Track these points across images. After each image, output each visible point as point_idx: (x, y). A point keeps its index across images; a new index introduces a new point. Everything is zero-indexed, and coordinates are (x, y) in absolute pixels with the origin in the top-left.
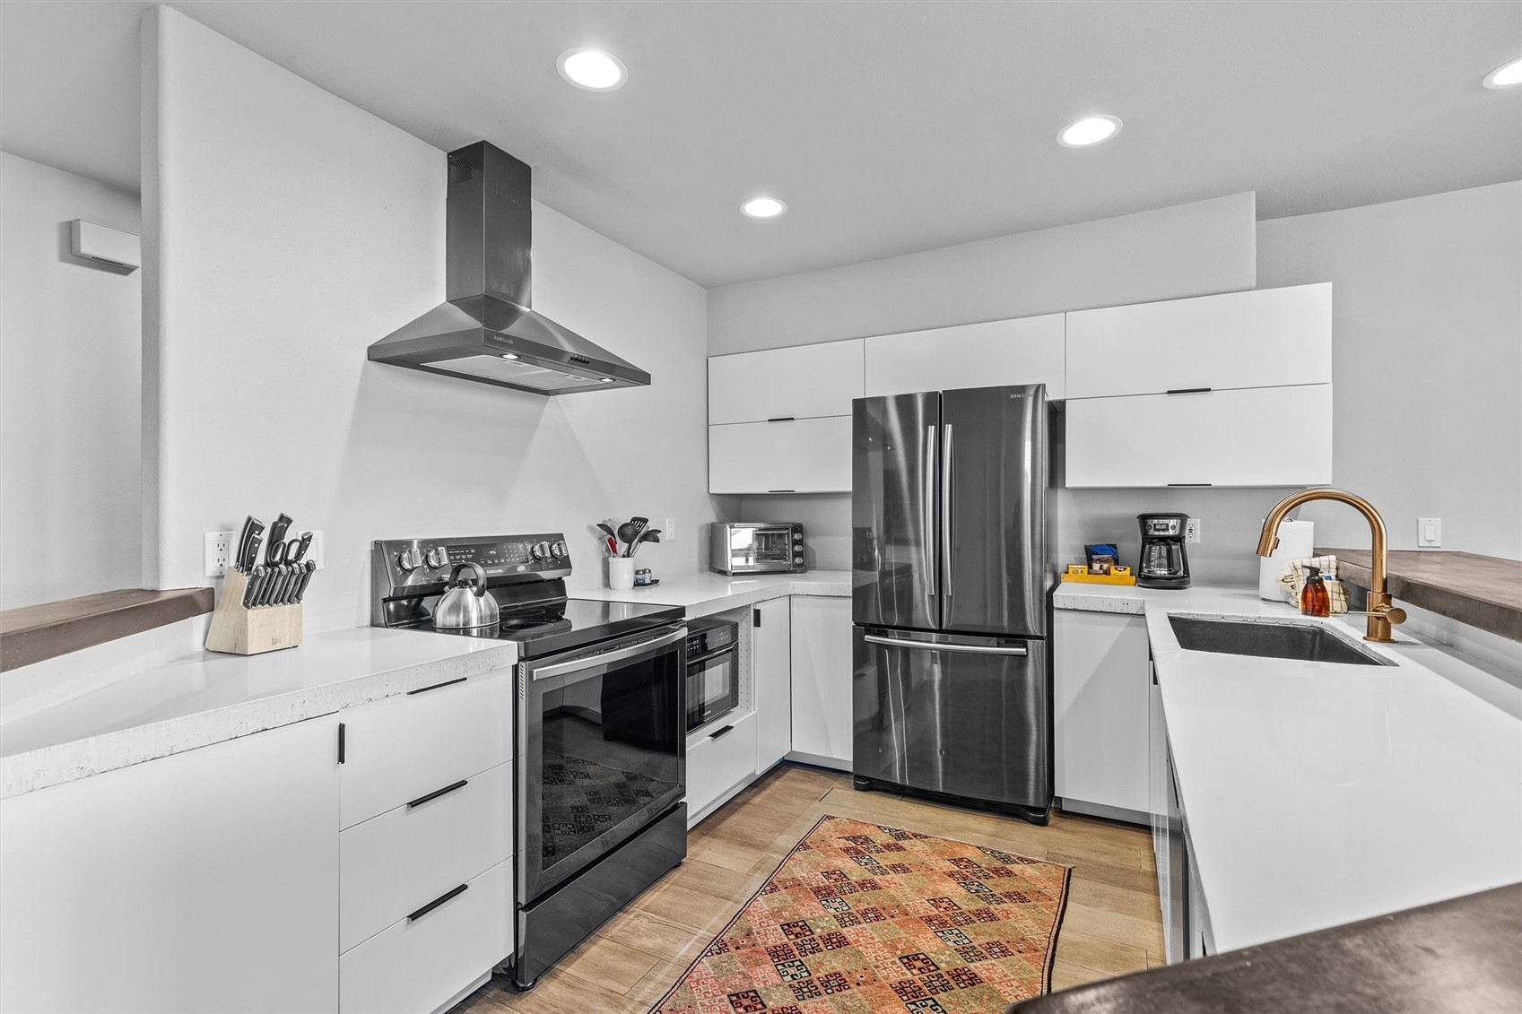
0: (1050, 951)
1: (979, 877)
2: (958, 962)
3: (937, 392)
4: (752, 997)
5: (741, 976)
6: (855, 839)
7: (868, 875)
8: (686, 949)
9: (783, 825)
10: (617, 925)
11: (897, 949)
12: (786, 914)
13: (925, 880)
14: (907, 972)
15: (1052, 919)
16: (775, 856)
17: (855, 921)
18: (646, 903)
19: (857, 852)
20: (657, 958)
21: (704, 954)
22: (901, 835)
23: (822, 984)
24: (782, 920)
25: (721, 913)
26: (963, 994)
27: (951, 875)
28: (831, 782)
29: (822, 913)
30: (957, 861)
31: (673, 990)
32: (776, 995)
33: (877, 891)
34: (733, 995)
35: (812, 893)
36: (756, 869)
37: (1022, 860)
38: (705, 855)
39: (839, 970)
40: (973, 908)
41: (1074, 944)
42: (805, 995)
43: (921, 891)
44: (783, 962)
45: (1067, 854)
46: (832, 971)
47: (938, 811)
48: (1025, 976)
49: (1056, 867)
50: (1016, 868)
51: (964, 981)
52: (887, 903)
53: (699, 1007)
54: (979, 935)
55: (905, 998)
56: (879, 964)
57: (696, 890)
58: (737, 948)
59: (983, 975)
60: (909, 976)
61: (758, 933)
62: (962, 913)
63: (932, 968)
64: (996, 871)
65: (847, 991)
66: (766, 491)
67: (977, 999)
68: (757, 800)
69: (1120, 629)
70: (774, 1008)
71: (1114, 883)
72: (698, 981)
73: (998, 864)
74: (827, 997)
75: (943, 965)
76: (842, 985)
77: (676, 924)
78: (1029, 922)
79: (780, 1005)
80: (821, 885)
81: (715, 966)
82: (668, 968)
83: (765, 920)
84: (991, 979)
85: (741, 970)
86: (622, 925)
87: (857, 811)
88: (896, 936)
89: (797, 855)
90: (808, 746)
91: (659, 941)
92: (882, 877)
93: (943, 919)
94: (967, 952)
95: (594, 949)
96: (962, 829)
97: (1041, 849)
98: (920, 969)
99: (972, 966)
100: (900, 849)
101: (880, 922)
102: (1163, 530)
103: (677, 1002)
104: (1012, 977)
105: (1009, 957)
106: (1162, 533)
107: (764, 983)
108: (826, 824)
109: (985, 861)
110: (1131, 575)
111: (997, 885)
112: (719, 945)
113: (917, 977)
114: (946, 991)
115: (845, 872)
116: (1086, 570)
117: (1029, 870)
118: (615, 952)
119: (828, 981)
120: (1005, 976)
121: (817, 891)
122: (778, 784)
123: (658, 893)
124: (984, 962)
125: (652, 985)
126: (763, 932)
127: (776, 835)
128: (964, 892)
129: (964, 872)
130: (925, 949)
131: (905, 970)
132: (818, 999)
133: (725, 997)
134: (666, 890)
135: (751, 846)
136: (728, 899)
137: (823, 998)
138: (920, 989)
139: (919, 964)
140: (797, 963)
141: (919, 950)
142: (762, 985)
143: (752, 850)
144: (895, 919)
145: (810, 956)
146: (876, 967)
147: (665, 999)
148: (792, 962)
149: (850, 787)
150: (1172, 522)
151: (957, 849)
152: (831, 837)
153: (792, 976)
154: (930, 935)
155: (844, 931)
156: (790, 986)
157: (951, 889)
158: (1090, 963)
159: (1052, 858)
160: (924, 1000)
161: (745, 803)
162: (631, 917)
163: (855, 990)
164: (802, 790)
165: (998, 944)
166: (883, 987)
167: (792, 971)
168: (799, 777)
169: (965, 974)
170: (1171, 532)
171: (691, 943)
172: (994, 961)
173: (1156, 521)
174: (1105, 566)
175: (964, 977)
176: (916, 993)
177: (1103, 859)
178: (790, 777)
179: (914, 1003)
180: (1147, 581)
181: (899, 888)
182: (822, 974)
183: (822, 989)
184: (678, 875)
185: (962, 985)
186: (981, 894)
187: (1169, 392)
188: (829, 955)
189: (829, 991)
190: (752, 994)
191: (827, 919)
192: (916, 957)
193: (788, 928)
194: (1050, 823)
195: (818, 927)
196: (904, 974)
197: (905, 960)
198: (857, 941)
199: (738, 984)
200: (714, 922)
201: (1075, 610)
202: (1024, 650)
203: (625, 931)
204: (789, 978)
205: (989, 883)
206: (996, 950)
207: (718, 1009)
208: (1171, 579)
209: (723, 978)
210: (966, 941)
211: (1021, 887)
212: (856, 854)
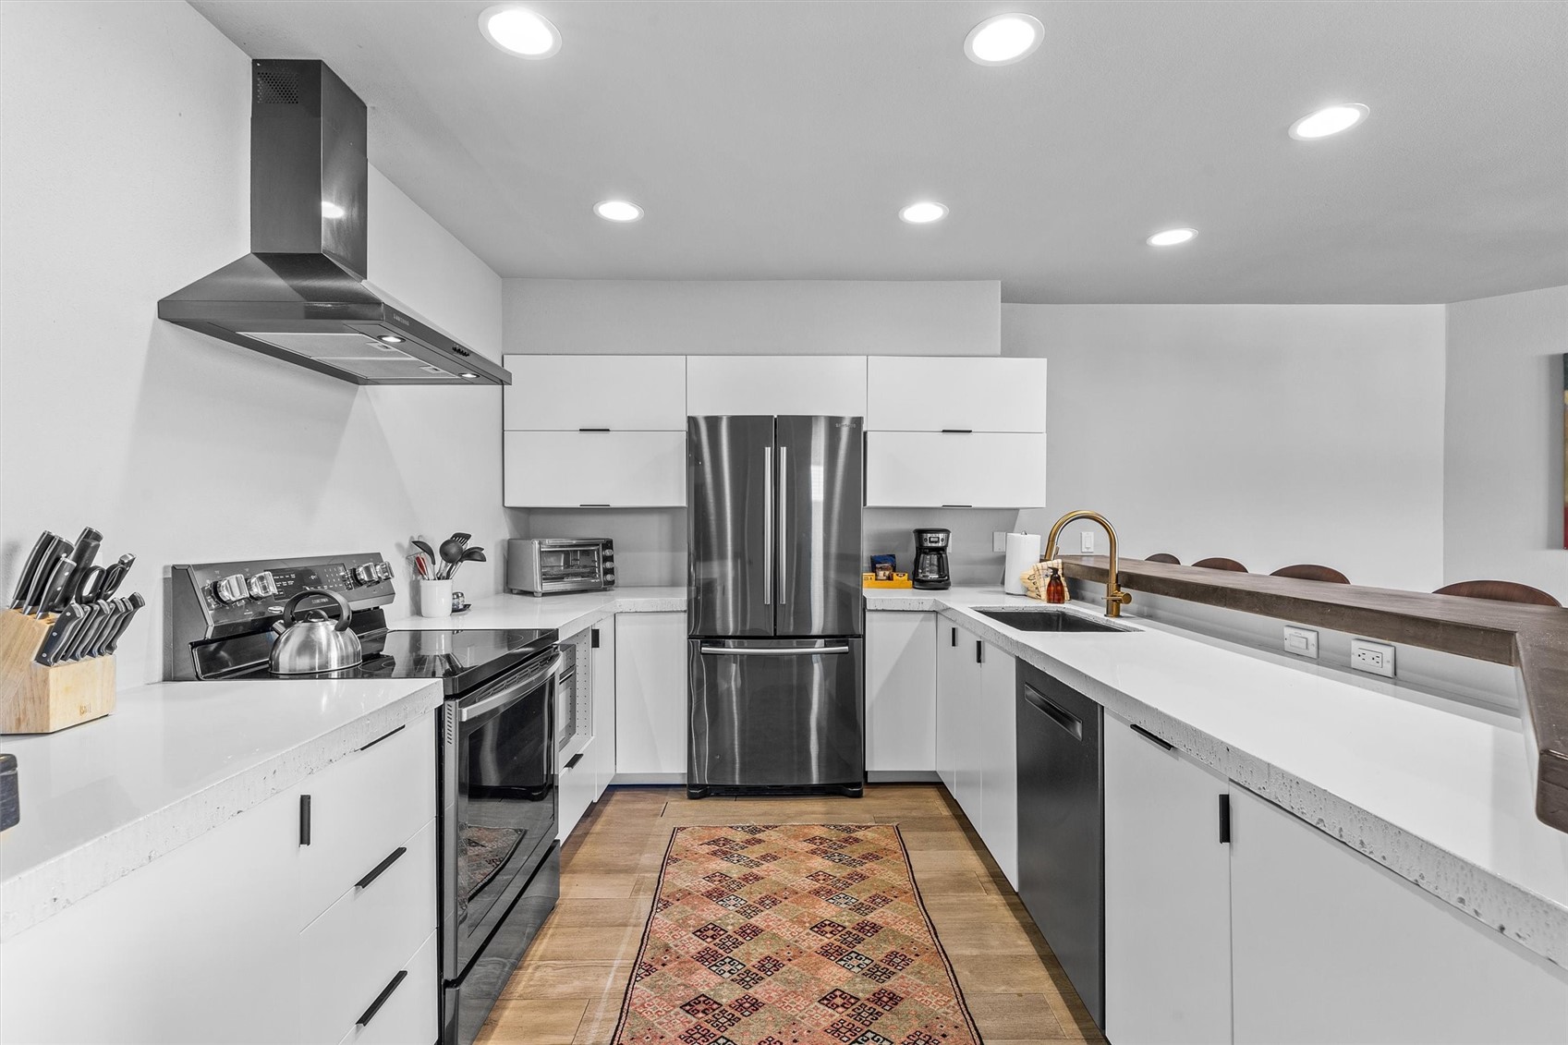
0: (915, 890)
1: (835, 849)
2: (857, 918)
3: (772, 416)
4: (704, 1002)
5: (682, 987)
6: (715, 842)
7: (746, 870)
8: (612, 982)
9: (640, 844)
10: (519, 983)
11: (805, 923)
12: (691, 922)
13: (795, 862)
14: (823, 938)
15: (904, 867)
16: (648, 875)
17: (757, 912)
18: (539, 953)
19: (725, 853)
20: (586, 1000)
21: (633, 980)
22: (754, 830)
23: (759, 970)
24: (691, 929)
25: (626, 940)
26: (873, 941)
27: (813, 852)
28: (662, 797)
29: (724, 912)
30: (812, 840)
31: (622, 1022)
32: (725, 992)
33: (761, 881)
34: (686, 1005)
35: (705, 898)
36: (636, 891)
37: (859, 827)
38: (576, 889)
39: (767, 954)
40: (845, 874)
41: (928, 881)
42: (750, 983)
43: (797, 872)
44: (714, 963)
45: (889, 815)
46: (762, 957)
47: (772, 803)
48: (909, 914)
49: (887, 827)
50: (859, 834)
51: (869, 931)
52: (775, 889)
53: (659, 1026)
54: (861, 893)
55: (832, 958)
56: (797, 938)
57: (587, 926)
58: (664, 965)
59: (880, 922)
60: (826, 940)
61: (676, 946)
62: (839, 880)
63: (840, 929)
64: (846, 841)
65: (784, 968)
66: (577, 505)
67: (885, 941)
68: (598, 827)
69: (916, 624)
70: (729, 1002)
71: (931, 830)
72: (643, 1005)
73: (844, 835)
74: (770, 978)
75: (847, 924)
76: (777, 966)
77: (585, 963)
78: (891, 873)
79: (733, 999)
80: (709, 889)
81: (652, 987)
82: (603, 1005)
83: (676, 933)
84: (888, 924)
85: (679, 982)
86: (525, 980)
87: (703, 818)
88: (799, 913)
89: (670, 869)
90: (634, 766)
91: (576, 983)
92: (758, 868)
93: (827, 890)
94: (858, 908)
95: (507, 1013)
96: (801, 814)
97: (868, 816)
98: (831, 933)
99: (868, 918)
100: (760, 841)
101: (779, 905)
102: (936, 542)
103: (633, 1030)
104: (901, 917)
105: (891, 903)
106: (934, 545)
107: (708, 985)
108: (680, 835)
109: (833, 835)
110: (908, 579)
111: (853, 852)
112: (641, 968)
113: (832, 939)
114: (860, 943)
115: (724, 872)
116: (874, 578)
117: (869, 835)
118: (534, 1009)
119: (763, 966)
120: (896, 918)
121: (709, 895)
122: (609, 809)
123: (546, 941)
124: (875, 912)
125: (595, 1025)
126: (679, 944)
127: (637, 856)
128: (831, 863)
129: (821, 847)
130: (827, 916)
131: (820, 937)
132: (763, 983)
133: (678, 1009)
134: (552, 935)
135: (620, 871)
136: (625, 925)
137: (767, 980)
138: (840, 948)
139: (828, 929)
140: (727, 960)
141: (822, 918)
142: (707, 988)
143: (622, 875)
144: (790, 899)
145: (735, 950)
146: (796, 942)
147: (619, 1032)
148: (722, 960)
149: (683, 798)
150: (941, 536)
151: (806, 831)
152: (692, 845)
153: (729, 972)
154: (824, 904)
155: (752, 921)
156: (732, 980)
157: (819, 863)
158: (945, 891)
159: (880, 821)
160: (848, 955)
161: (586, 834)
162: (530, 970)
163: (790, 965)
164: (638, 809)
165: (877, 896)
166: (810, 956)
167: (727, 968)
168: (629, 798)
169: (866, 925)
170: (940, 544)
171: (612, 975)
172: (882, 909)
173: (929, 535)
174: (887, 573)
175: (867, 928)
176: (839, 951)
177: (914, 814)
178: (618, 801)
179: (841, 960)
180: (920, 583)
181: (775, 873)
182: (754, 962)
183: (762, 974)
184: (557, 917)
185: (869, 934)
186: (844, 861)
187: (944, 431)
188: (752, 945)
189: (769, 973)
190: (702, 999)
191: (731, 916)
192: (822, 924)
193: (700, 933)
194: (864, 794)
195: (728, 925)
196: (821, 940)
197: (816, 929)
198: (768, 926)
199: (683, 994)
200: (625, 949)
201: (883, 610)
202: (847, 648)
203: (531, 986)
204: (727, 975)
205: (845, 851)
206: (879, 900)
207: (678, 1022)
208: (940, 582)
209: (667, 995)
210: (854, 901)
211: (871, 849)
212: (725, 855)
